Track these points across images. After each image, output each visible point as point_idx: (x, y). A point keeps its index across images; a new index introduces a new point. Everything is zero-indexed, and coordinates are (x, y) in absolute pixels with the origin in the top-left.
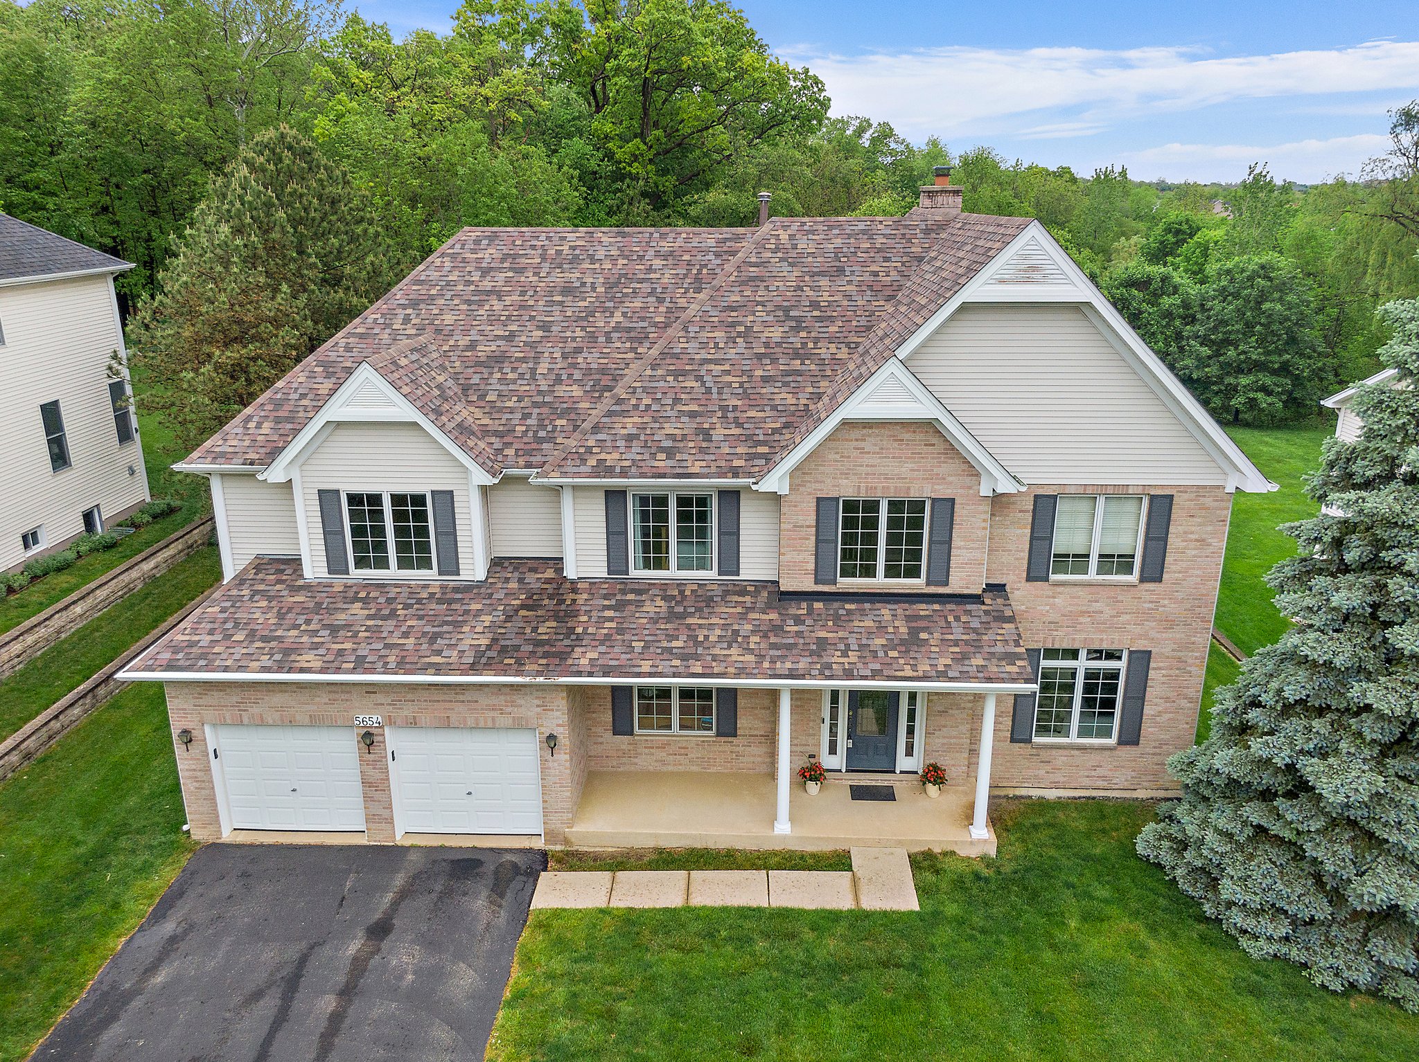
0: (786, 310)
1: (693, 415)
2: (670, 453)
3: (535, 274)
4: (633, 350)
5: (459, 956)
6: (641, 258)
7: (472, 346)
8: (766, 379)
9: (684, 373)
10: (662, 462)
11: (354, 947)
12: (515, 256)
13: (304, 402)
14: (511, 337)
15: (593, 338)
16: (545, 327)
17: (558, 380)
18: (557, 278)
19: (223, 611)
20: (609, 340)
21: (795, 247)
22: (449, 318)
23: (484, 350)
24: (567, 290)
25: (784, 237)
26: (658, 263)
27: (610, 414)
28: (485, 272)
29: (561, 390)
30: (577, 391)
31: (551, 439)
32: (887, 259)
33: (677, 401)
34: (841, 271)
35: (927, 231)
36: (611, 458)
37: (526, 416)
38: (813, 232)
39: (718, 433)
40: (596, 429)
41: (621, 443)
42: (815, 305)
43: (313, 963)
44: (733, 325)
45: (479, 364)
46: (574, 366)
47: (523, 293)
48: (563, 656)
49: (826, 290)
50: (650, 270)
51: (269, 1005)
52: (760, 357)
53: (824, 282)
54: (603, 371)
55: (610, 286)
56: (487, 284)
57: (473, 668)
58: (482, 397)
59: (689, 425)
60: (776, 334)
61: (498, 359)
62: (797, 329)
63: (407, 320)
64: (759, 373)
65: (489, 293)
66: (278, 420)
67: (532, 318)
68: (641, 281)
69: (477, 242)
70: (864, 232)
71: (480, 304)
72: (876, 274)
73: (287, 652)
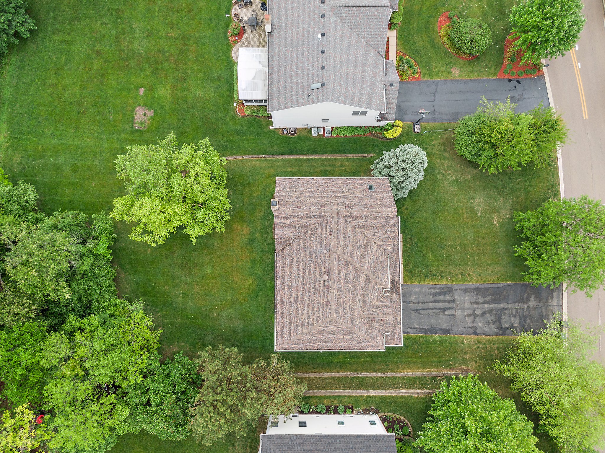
0: (358, 248)
1: (378, 264)
2: (384, 268)
3: (345, 299)
4: (361, 276)
6: (340, 277)
7: (361, 307)
8: (371, 252)
9: (371, 266)
10: (386, 269)
11: (412, 305)
12: (340, 304)
13: (373, 334)
14: (359, 300)
15: (359, 285)
16: (357, 294)
17: (368, 289)
18: (346, 294)
20: (359, 281)
21: (343, 246)
22: (356, 313)
23: (362, 304)
24: (349, 291)
25: (341, 248)
26: (341, 274)
27: (378, 278)
28: (344, 309)
29: (370, 288)
30: (370, 286)
31: (378, 288)
32: (346, 228)
33: (376, 267)
34: (349, 237)
35: (339, 219)
36: (386, 277)
37: (375, 294)
38: (339, 242)
39: (381, 260)
40: (381, 280)
41: (383, 276)
42: (357, 243)
44: (361, 258)
45: (365, 305)
46: (365, 287)
47: (350, 300)
49: (353, 240)
50: (343, 275)
52: (367, 253)
53: (351, 241)
54: (366, 282)
55: (347, 283)
56: (348, 308)
58: (371, 302)
59: (380, 265)
60: (363, 250)
61: (364, 301)
62: (361, 246)
63: (356, 322)
65: (350, 307)
66: (376, 337)
67: (355, 297)
68: (346, 277)
69: (337, 313)
70: (339, 231)
71: (352, 308)
72: (349, 230)
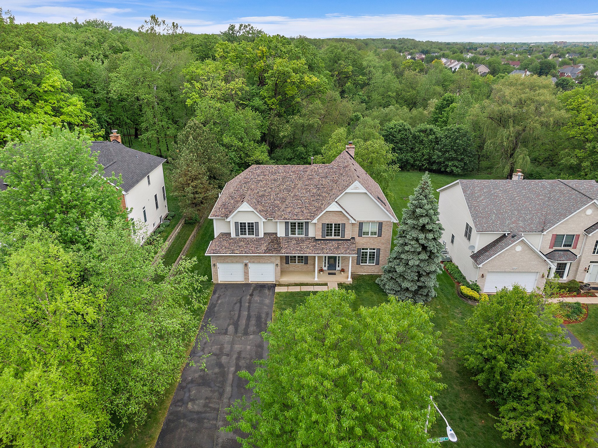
0: (317, 186)
1: (300, 208)
2: (297, 215)
3: (268, 176)
4: (288, 193)
5: (265, 298)
6: (288, 172)
7: (258, 193)
8: (313, 200)
9: (298, 199)
10: (295, 217)
11: (248, 297)
12: (264, 172)
13: (229, 205)
14: (265, 191)
15: (280, 191)
16: (271, 188)
17: (275, 200)
18: (272, 177)
19: (219, 243)
20: (283, 191)
21: (318, 171)
22: (253, 187)
23: (261, 193)
24: (275, 180)
25: (316, 169)
26: (292, 174)
27: (285, 208)
28: (258, 176)
29: (276, 202)
30: (279, 202)
31: (275, 212)
32: (336, 174)
33: (297, 205)
34: (327, 177)
35: (343, 168)
36: (286, 216)
37: (270, 207)
38: (322, 168)
39: (305, 212)
40: (283, 211)
41: (288, 213)
42: (322, 185)
43: (242, 300)
44: (307, 189)
45: (260, 197)
46: (277, 197)
47: (266, 181)
48: (279, 251)
49: (324, 181)
50: (290, 175)
51: (238, 305)
52: (312, 196)
53: (324, 179)
54: (283, 198)
55: (283, 179)
56: (259, 179)
57: (265, 253)
58: (261, 203)
59: (300, 210)
60: (315, 191)
61: (263, 196)
62: (319, 190)
63: (245, 187)
64: (312, 199)
65: (259, 181)
66: (225, 209)
67: (269, 186)
68: (289, 178)
69: (256, 169)
70: (332, 168)
71: (258, 183)
72: (333, 178)
73: (233, 250)
